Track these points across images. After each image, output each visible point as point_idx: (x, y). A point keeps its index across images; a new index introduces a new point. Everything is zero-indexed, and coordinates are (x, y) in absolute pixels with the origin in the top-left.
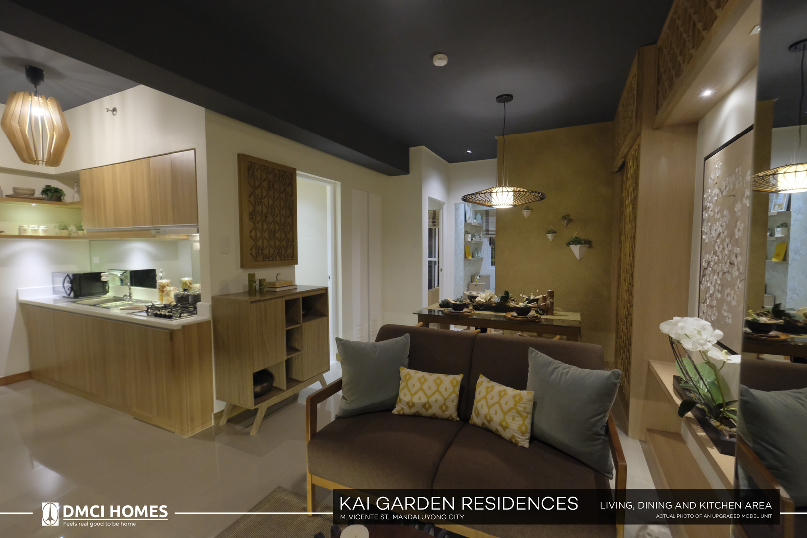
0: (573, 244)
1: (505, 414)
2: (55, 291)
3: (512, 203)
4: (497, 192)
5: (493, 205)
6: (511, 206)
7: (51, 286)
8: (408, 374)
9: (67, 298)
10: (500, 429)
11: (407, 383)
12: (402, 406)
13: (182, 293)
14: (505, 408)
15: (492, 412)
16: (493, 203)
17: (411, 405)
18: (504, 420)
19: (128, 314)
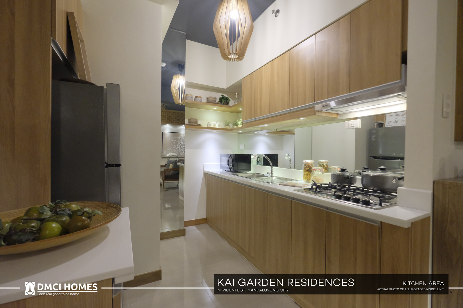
2: (221, 167)
7: (220, 163)
9: (229, 171)
13: (340, 173)
19: (294, 190)
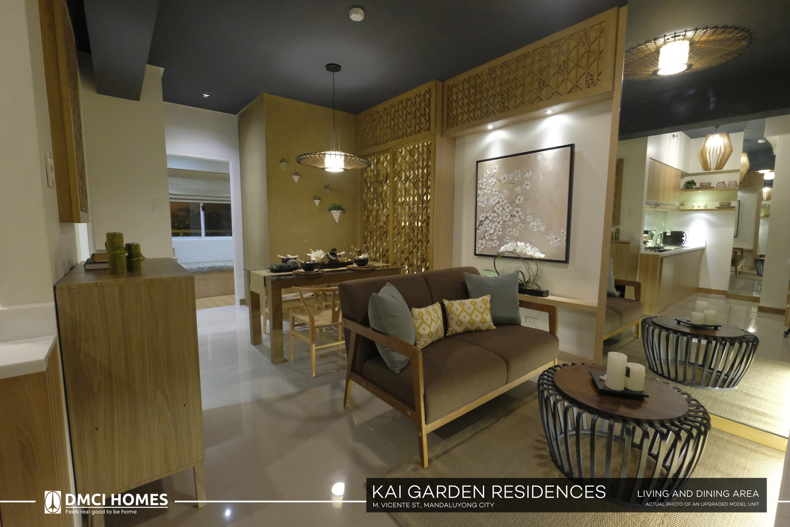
0: (333, 210)
1: (482, 314)
3: (344, 167)
4: (330, 154)
5: (327, 168)
6: (343, 170)
8: (419, 312)
10: (481, 325)
11: (423, 320)
12: (424, 340)
14: (482, 310)
15: (474, 317)
16: (326, 166)
17: (430, 335)
18: (483, 318)
